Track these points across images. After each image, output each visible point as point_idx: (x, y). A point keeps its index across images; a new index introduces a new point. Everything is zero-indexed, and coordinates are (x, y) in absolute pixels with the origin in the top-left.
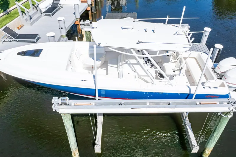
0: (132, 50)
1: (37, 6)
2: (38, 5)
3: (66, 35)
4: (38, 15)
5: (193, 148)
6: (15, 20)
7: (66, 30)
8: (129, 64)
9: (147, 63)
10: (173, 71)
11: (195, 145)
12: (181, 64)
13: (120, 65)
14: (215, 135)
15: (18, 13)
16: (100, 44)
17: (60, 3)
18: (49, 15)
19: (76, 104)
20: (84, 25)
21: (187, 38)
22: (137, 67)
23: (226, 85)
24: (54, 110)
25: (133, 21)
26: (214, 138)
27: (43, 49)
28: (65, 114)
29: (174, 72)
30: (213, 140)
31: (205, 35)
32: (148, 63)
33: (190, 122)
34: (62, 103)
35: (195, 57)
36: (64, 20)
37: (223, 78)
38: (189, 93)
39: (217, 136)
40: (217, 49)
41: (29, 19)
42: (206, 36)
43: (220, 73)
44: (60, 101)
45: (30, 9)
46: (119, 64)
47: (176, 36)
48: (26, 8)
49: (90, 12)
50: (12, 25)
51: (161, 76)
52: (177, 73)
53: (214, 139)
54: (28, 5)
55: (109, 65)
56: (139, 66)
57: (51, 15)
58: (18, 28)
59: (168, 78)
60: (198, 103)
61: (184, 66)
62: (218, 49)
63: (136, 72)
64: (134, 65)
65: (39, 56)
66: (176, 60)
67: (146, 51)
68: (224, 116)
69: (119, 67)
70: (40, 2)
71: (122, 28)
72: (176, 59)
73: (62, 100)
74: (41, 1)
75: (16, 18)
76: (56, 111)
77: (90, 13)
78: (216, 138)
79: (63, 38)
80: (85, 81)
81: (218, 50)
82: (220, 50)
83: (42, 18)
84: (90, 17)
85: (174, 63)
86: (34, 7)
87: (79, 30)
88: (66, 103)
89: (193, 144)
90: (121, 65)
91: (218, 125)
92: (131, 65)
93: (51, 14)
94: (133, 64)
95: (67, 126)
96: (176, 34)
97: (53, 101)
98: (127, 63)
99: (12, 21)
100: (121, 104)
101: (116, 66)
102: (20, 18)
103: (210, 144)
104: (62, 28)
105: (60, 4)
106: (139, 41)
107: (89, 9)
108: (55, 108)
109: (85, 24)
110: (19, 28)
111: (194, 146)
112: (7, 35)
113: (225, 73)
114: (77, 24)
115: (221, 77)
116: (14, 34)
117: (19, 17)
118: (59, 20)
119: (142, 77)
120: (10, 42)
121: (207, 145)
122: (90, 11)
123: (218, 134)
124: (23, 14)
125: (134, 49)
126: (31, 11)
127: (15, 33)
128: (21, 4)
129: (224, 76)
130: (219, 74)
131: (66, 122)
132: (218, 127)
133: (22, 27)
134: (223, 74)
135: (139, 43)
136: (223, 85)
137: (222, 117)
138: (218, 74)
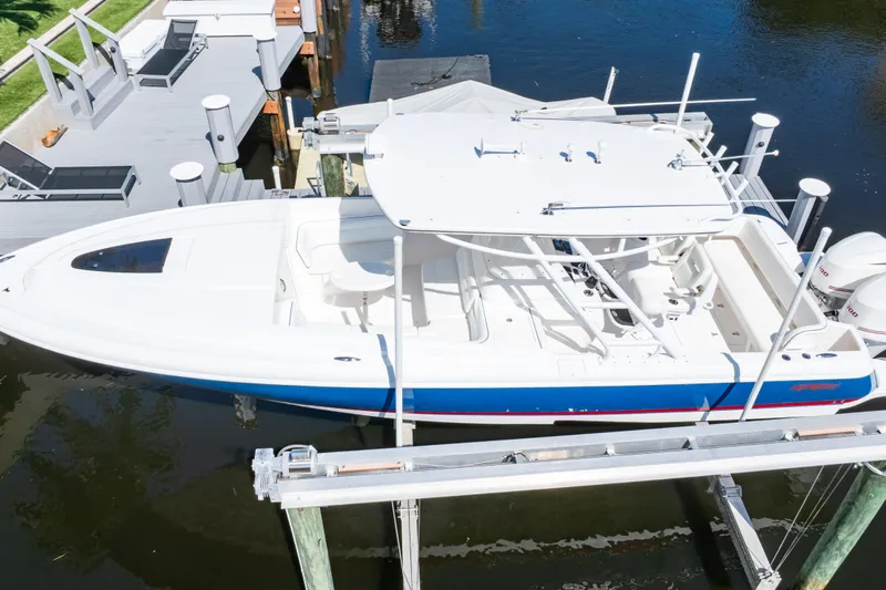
0: (528, 240)
1: (113, 51)
2: (114, 46)
3: (238, 164)
4: (117, 82)
5: (758, 581)
6: (31, 109)
7: (236, 138)
8: (507, 284)
9: (573, 274)
10: (670, 301)
11: (763, 570)
12: (696, 274)
13: (474, 288)
14: (841, 536)
15: (40, 81)
16: (409, 221)
17: (197, 31)
18: (163, 84)
19: (345, 470)
20: (317, 131)
21: (720, 178)
22: (537, 293)
23: (859, 337)
24: (261, 498)
25: (514, 119)
26: (837, 544)
27: (171, 239)
28: (300, 510)
29: (674, 302)
30: (835, 552)
31: (756, 143)
32: (576, 272)
33: (736, 483)
34: (291, 470)
35: (736, 234)
36: (228, 106)
37: (843, 311)
38: (733, 381)
39: (850, 538)
40: (808, 196)
41: (84, 102)
42: (760, 145)
43: (828, 291)
44: (284, 461)
45: (85, 62)
46: (464, 282)
47: (676, 171)
48: (67, 57)
49: (313, 61)
50: (22, 132)
51: (624, 317)
52: (683, 305)
53: (839, 549)
54: (71, 44)
55: (426, 285)
56: (543, 289)
57: (168, 82)
58: (44, 141)
59: (650, 323)
60: (789, 436)
61: (709, 279)
62: (812, 196)
63: (536, 314)
64: (524, 288)
65: (160, 271)
66: (676, 257)
67: (580, 240)
68: (880, 473)
69: (466, 295)
70: (120, 32)
71: (479, 153)
72: (672, 253)
73: (291, 458)
74: (122, 27)
75: (33, 102)
76: (267, 499)
77: (314, 65)
78: (846, 546)
79: (227, 174)
80: (350, 359)
81: (811, 202)
82: (818, 200)
83: (132, 94)
84: (315, 81)
85: (668, 267)
86: (98, 52)
87: (278, 135)
88: (308, 470)
89: (758, 566)
90: (477, 288)
91: (857, 503)
92: (513, 287)
93: (167, 78)
94: (519, 283)
95: (308, 545)
96: (678, 167)
97: (257, 465)
98: (497, 280)
99: (22, 118)
100: (511, 459)
101: (454, 287)
102: (49, 101)
103: (823, 566)
104: (221, 139)
105: (197, 36)
106: (550, 205)
107: (310, 48)
108: (266, 491)
109: (323, 129)
110: (50, 140)
111: (760, 574)
112: (4, 174)
113: (852, 291)
114: (272, 114)
115: (835, 306)
116: (34, 168)
117: (44, 99)
118: (208, 110)
119: (555, 328)
120: (18, 200)
121: (810, 571)
122: (312, 56)
123: (853, 532)
124: (61, 84)
125: (535, 237)
126: (88, 70)
127: (36, 165)
128: (46, 45)
129: (846, 305)
130: (826, 297)
131: (303, 536)
132: (854, 509)
133: (59, 135)
134: (841, 295)
135: (551, 213)
136: (848, 343)
137: (873, 476)
138: (820, 294)
